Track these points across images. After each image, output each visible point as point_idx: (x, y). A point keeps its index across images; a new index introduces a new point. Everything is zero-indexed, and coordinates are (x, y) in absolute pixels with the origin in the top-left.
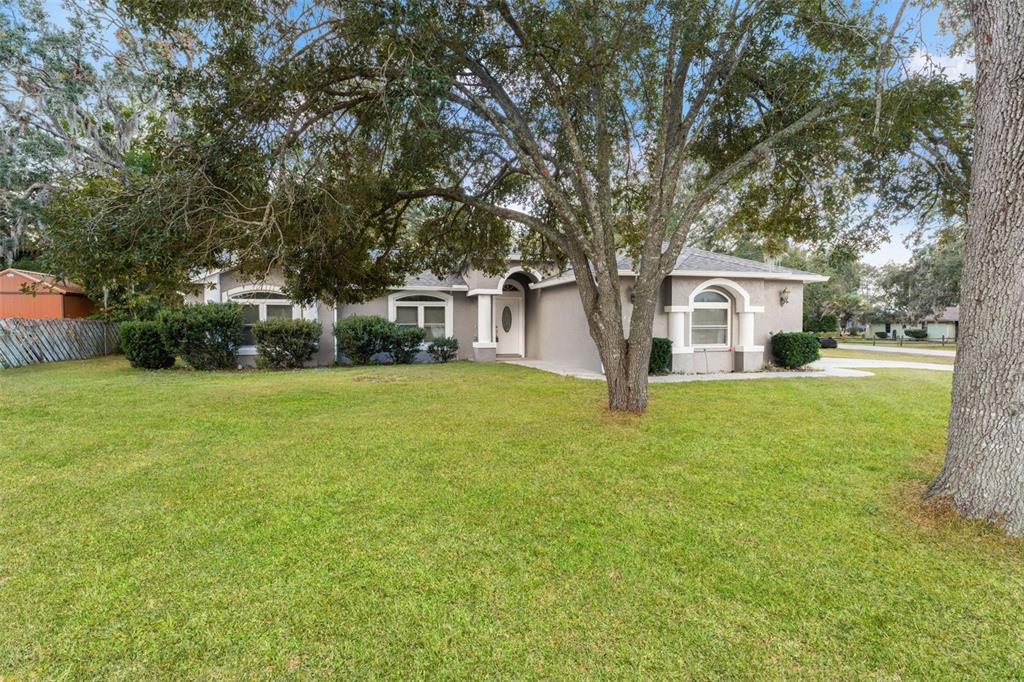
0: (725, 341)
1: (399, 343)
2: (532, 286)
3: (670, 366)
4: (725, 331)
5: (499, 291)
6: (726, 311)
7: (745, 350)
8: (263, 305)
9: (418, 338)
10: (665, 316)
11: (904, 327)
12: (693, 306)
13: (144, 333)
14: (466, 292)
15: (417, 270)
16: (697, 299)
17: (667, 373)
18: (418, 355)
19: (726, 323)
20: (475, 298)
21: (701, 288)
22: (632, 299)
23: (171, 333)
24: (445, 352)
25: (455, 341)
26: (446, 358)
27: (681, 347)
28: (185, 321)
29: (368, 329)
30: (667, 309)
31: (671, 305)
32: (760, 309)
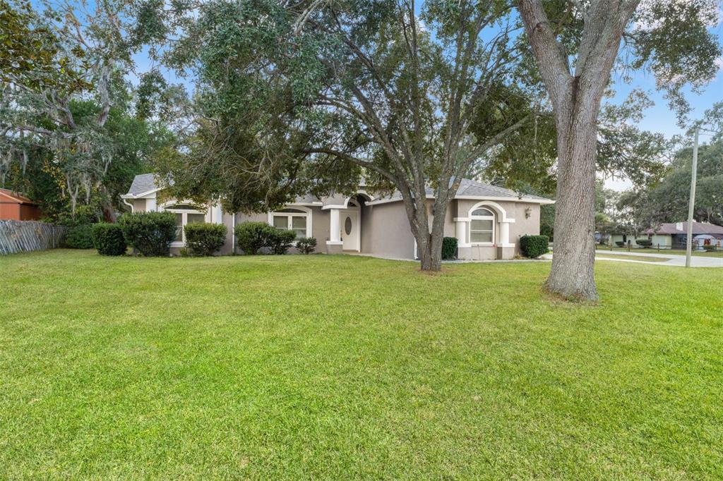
0: (491, 240)
1: (278, 241)
2: (367, 203)
3: (456, 255)
4: (491, 234)
5: (345, 206)
6: (492, 221)
7: (503, 246)
8: (185, 213)
9: (291, 237)
10: (454, 224)
11: (636, 238)
12: (471, 218)
13: (110, 231)
14: (321, 207)
15: (304, 193)
16: (473, 214)
17: (455, 259)
18: (290, 249)
19: (492, 229)
20: (328, 211)
21: (476, 207)
22: (433, 213)
23: (131, 231)
24: (308, 247)
25: (315, 240)
26: (308, 251)
27: (464, 243)
28: (141, 223)
29: (259, 230)
30: (455, 219)
31: (457, 217)
32: (513, 220)
